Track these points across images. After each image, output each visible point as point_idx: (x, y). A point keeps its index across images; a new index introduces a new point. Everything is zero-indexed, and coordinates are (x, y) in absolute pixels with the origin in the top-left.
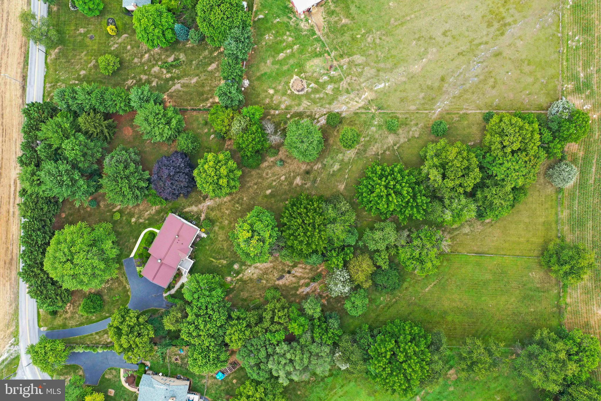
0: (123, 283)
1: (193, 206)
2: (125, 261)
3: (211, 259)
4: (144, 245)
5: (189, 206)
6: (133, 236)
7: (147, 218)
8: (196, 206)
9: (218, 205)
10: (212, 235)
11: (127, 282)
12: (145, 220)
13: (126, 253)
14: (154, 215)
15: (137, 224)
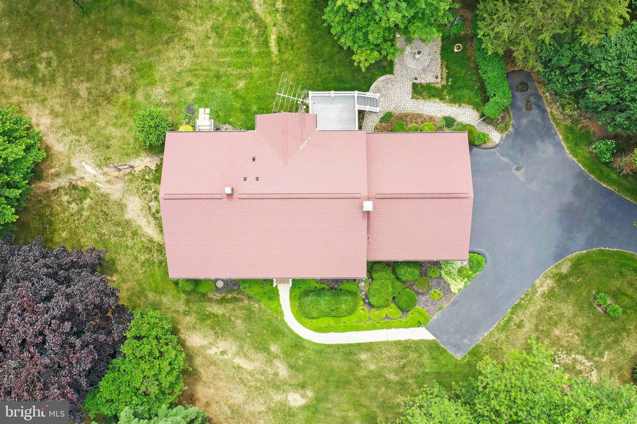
0: (541, 311)
1: (128, 216)
2: (458, 347)
3: (274, 48)
4: (362, 310)
5: (135, 234)
6: (351, 371)
7: (261, 356)
8: (122, 207)
9: (78, 132)
10: (191, 94)
11: (530, 297)
12: (270, 358)
13: (426, 359)
14: (237, 337)
15: (301, 378)
